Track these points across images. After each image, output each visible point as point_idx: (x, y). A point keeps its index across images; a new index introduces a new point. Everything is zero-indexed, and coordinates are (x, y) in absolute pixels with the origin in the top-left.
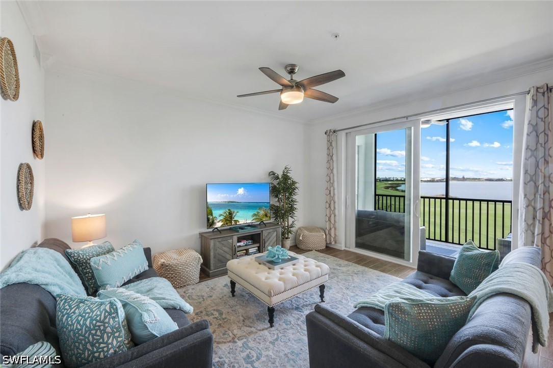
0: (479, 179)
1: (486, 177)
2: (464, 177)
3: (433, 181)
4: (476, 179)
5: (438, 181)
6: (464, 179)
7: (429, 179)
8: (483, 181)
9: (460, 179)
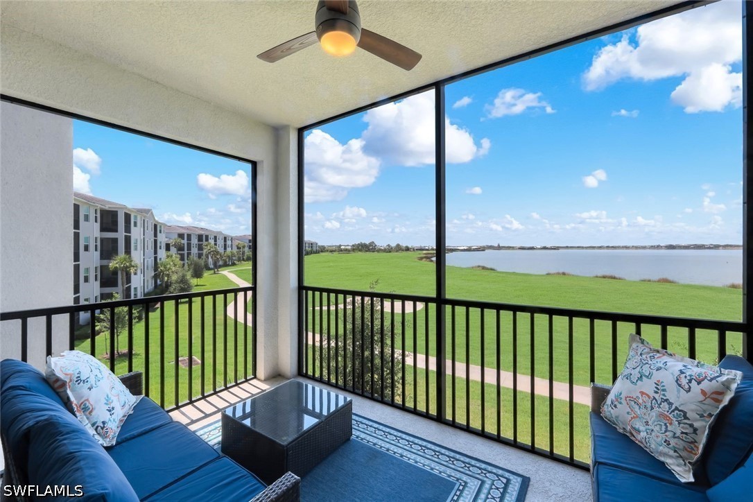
0: (513, 248)
4: (510, 247)
6: (499, 248)
9: (496, 247)
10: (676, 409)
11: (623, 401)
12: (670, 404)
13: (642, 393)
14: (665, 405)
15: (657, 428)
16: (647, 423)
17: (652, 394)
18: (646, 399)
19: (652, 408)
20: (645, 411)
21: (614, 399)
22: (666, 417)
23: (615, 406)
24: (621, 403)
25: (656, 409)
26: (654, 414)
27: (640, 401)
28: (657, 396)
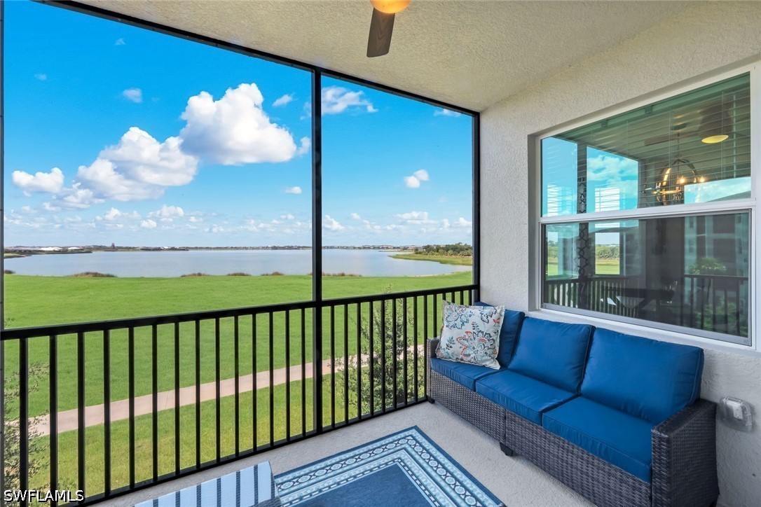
0: (134, 249)
1: (141, 245)
2: (113, 245)
3: (64, 251)
4: (130, 248)
5: (73, 252)
6: (114, 248)
7: (56, 249)
8: (138, 250)
10: (486, 334)
11: (456, 342)
12: (483, 332)
13: (467, 332)
14: (480, 334)
15: (480, 348)
16: (474, 348)
17: (472, 331)
18: (470, 335)
19: (475, 339)
20: (471, 341)
21: (448, 343)
22: (482, 340)
23: (451, 347)
24: (454, 344)
25: (477, 338)
26: (476, 341)
27: (467, 337)
28: (475, 331)
